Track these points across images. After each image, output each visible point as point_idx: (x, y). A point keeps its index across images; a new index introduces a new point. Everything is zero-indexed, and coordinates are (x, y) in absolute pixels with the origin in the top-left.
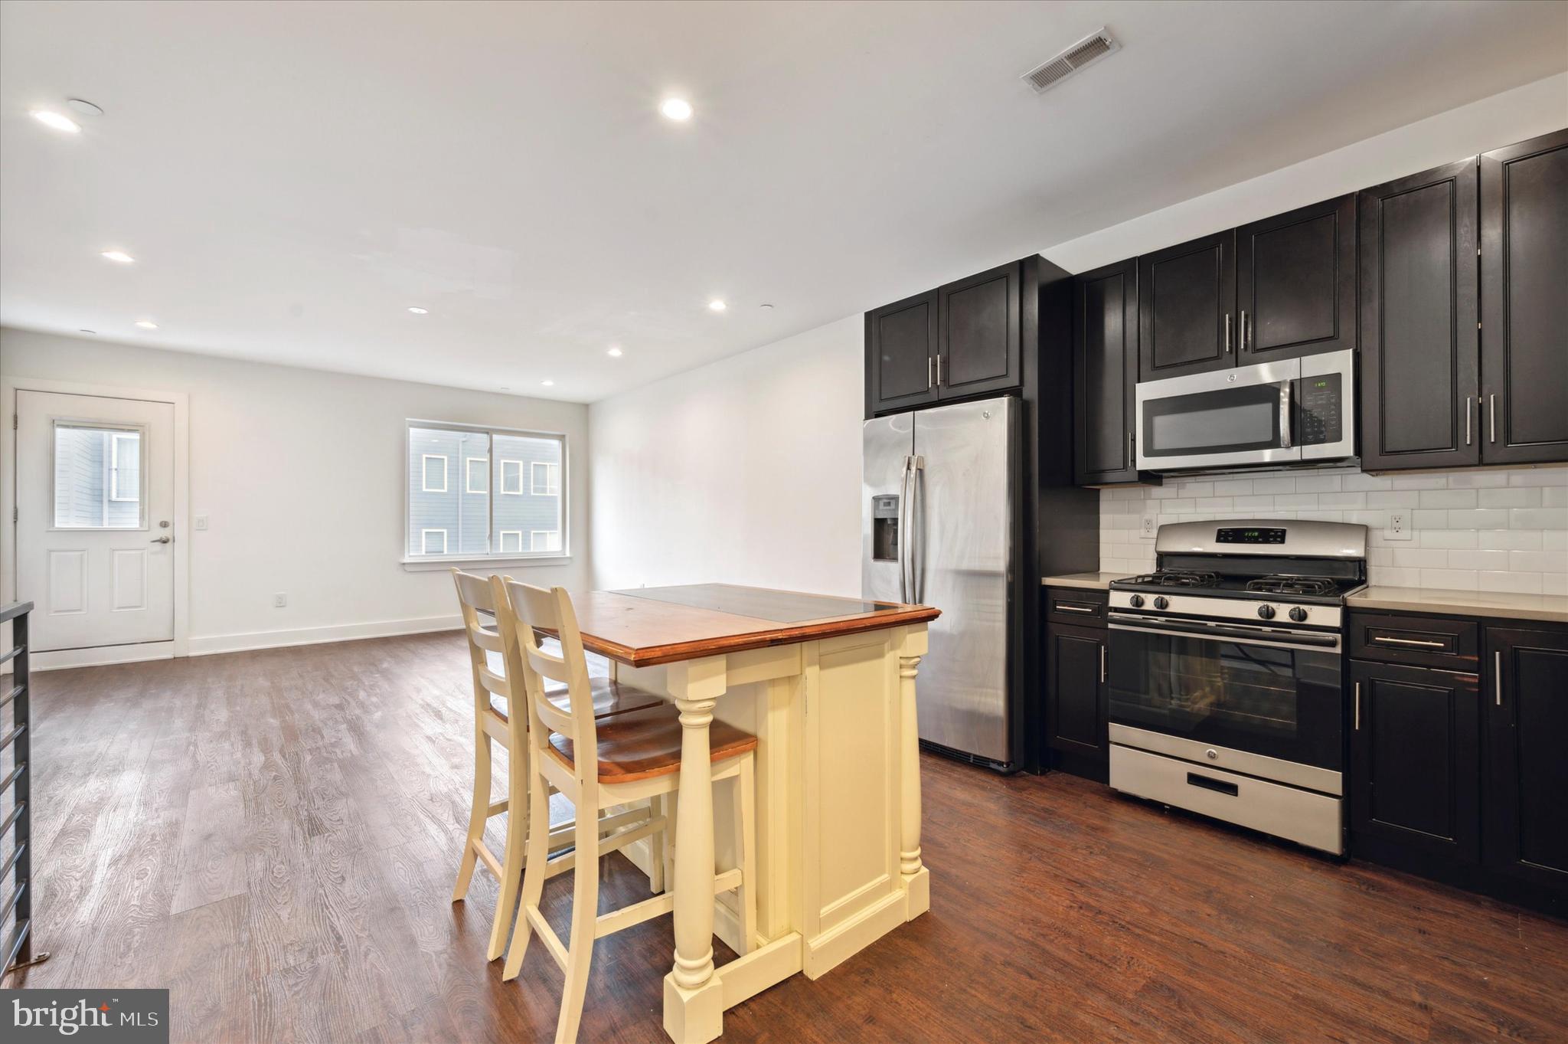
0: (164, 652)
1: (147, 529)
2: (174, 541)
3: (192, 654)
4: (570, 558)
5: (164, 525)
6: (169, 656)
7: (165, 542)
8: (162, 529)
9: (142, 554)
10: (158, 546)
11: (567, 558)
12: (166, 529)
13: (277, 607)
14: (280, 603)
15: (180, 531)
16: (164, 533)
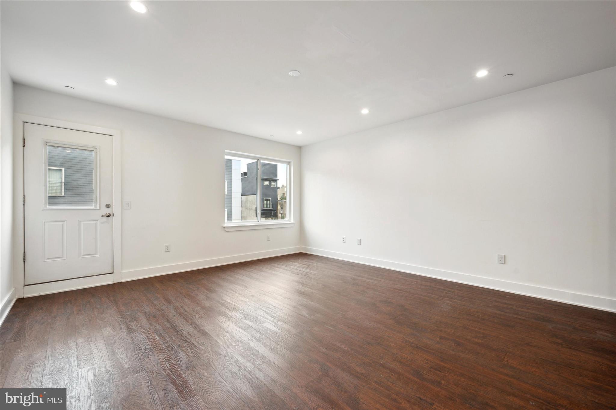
0: (108, 280)
1: (99, 209)
2: (113, 216)
3: (123, 280)
4: (294, 223)
5: (108, 206)
6: (111, 282)
7: (109, 216)
8: (107, 209)
9: (96, 223)
10: (105, 219)
11: (292, 223)
12: (109, 208)
13: (166, 252)
14: (167, 250)
15: (117, 210)
16: (109, 211)
